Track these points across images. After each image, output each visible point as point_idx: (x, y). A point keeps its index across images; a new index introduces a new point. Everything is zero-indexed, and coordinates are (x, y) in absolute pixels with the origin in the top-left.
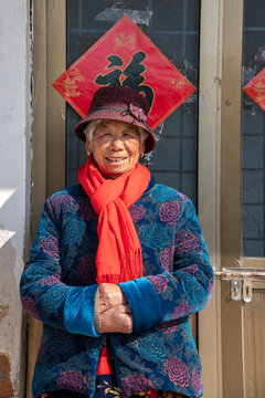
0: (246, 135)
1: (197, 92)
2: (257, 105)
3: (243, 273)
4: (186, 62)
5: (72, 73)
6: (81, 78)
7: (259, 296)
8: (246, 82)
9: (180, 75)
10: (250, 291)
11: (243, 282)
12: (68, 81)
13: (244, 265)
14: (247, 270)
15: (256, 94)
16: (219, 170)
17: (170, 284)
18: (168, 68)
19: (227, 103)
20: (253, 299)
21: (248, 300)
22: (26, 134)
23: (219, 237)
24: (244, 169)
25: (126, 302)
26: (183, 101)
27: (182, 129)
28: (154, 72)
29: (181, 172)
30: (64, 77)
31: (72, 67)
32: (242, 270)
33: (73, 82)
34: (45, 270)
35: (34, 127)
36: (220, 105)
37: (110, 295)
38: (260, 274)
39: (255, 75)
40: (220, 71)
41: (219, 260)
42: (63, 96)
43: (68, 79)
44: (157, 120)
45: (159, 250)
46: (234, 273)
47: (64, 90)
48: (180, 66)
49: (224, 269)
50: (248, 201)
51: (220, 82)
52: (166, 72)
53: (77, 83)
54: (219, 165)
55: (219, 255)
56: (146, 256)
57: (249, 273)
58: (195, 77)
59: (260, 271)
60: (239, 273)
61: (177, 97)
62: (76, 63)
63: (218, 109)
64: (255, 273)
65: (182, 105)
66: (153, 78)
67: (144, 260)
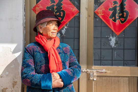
0: (95, 26)
1: (80, 13)
2: (99, 17)
3: (94, 71)
4: (76, 2)
5: (38, 5)
6: (41, 7)
7: (99, 78)
8: (95, 9)
9: (74, 7)
10: (96, 77)
11: (94, 74)
12: (37, 8)
13: (94, 68)
14: (95, 70)
15: (98, 13)
16: (86, 38)
17: (71, 71)
18: (70, 4)
19: (89, 16)
20: (97, 79)
21: (95, 79)
22: (23, 25)
23: (86, 59)
24: (94, 38)
25: (61, 78)
26: (75, 15)
27: (75, 24)
28: (66, 6)
29: (74, 38)
30: (35, 7)
31: (38, 3)
32: (93, 70)
33: (39, 8)
34: (30, 70)
35: (26, 23)
36: (87, 17)
37: (56, 76)
38: (99, 71)
39: (98, 7)
40: (87, 5)
41: (86, 67)
42: (35, 13)
43: (37, 7)
44: (66, 21)
45: (66, 62)
46: (91, 71)
47: (36, 11)
48: (74, 4)
49: (88, 70)
50: (96, 48)
51: (87, 9)
52: (70, 6)
53: (40, 9)
54: (86, 36)
55: (86, 65)
56: (63, 64)
57: (95, 71)
58: (79, 7)
59: (99, 70)
60: (92, 71)
61: (73, 14)
62: (40, 2)
63: (86, 18)
64: (97, 71)
65: (75, 17)
66: (65, 7)
67: (62, 65)
